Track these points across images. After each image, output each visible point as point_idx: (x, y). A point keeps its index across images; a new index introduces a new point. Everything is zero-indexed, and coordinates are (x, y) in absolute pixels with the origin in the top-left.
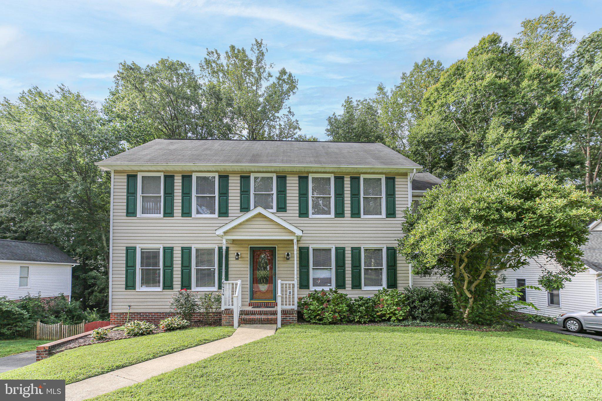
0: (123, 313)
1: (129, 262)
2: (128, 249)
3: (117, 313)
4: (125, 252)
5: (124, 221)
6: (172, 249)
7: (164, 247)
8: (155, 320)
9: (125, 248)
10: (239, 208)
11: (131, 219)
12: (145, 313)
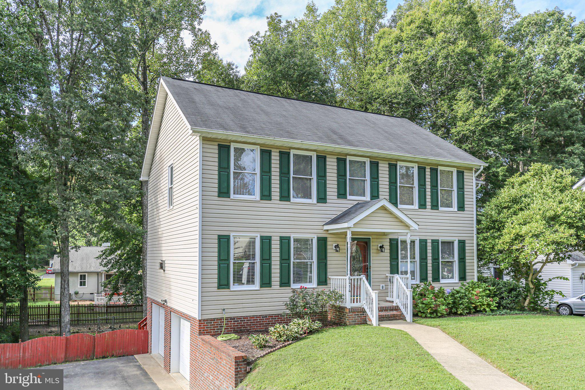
0: (218, 319)
1: (222, 254)
2: (220, 237)
3: (207, 320)
4: (216, 241)
5: (216, 203)
6: (269, 239)
7: (262, 237)
8: (251, 325)
9: (216, 237)
10: (336, 194)
11: (224, 201)
12: (240, 318)
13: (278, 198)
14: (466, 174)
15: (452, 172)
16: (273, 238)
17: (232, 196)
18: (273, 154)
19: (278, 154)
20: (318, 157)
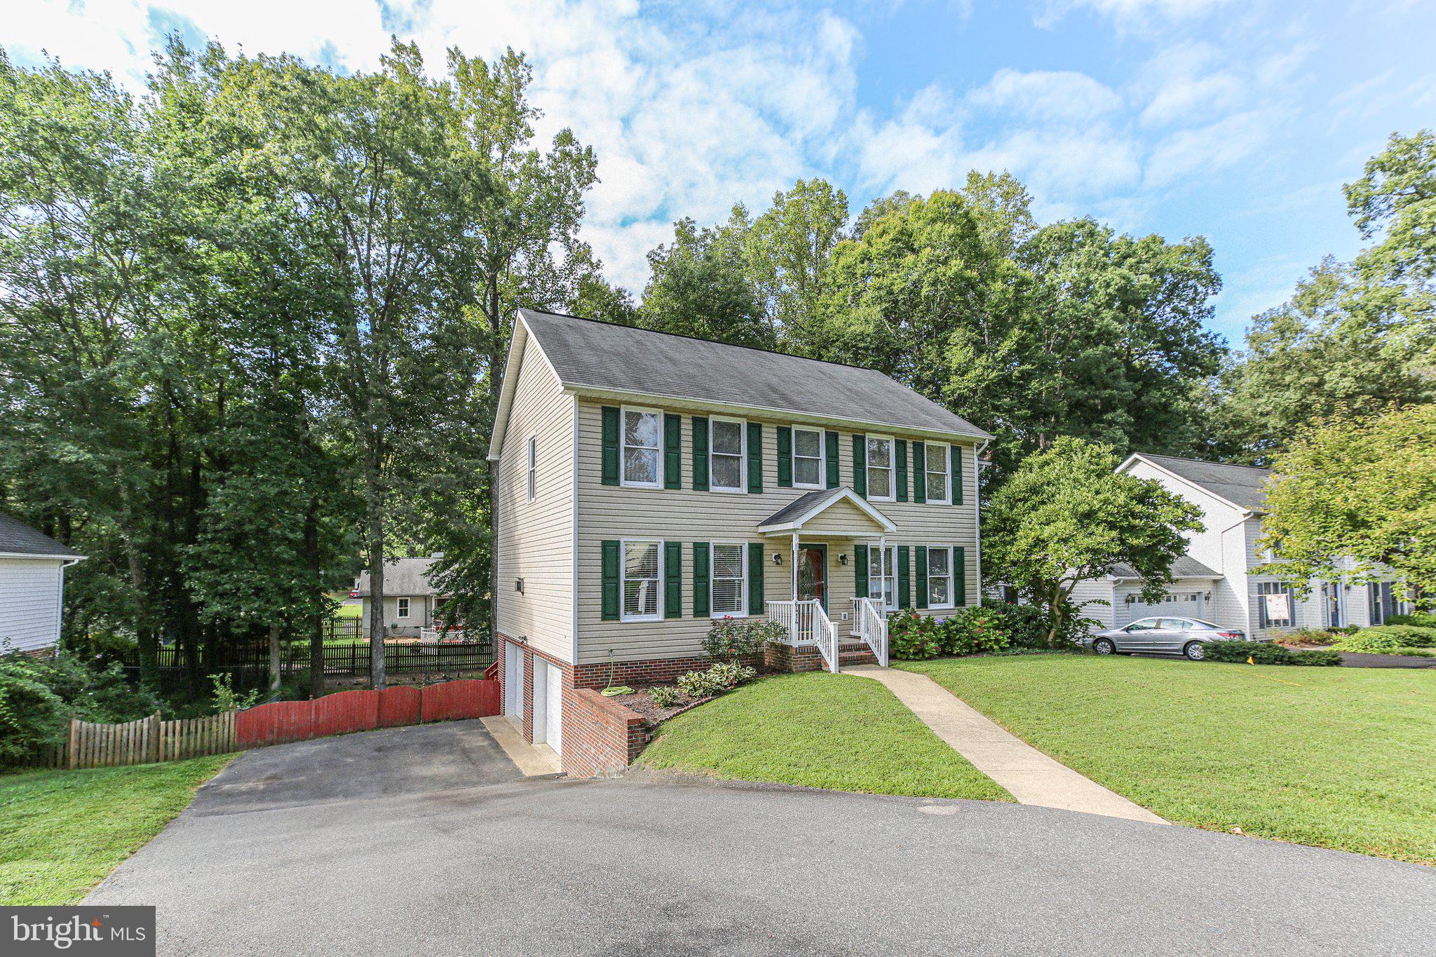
0: (602, 665)
1: (608, 568)
2: (605, 544)
3: (586, 666)
4: (600, 550)
5: (599, 493)
6: (678, 546)
7: (666, 543)
8: (651, 673)
9: (599, 544)
10: (776, 479)
11: (611, 490)
13: (691, 486)
14: (965, 452)
15: (944, 449)
16: (684, 545)
17: (623, 483)
18: (683, 421)
19: (690, 421)
20: (750, 426)
